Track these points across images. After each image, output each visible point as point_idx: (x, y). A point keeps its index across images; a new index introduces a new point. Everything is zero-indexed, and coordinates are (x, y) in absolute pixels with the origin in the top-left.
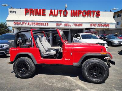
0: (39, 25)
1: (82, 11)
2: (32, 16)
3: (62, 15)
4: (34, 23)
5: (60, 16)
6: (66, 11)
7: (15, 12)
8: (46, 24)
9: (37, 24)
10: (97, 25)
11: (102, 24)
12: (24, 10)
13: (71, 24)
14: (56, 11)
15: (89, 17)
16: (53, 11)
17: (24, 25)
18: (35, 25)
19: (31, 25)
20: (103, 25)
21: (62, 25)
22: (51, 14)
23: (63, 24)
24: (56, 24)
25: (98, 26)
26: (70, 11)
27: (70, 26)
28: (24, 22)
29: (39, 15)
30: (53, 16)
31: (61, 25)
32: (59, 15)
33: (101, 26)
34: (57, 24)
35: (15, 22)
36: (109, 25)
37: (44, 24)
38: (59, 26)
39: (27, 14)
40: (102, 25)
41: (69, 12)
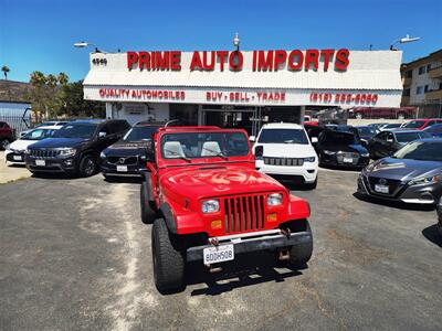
0: (161, 98)
1: (288, 53)
2: (145, 70)
3: (227, 65)
4: (149, 92)
5: (222, 70)
6: (237, 54)
7: (104, 62)
8: (177, 93)
9: (155, 95)
10: (334, 97)
11: (349, 92)
12: (126, 55)
13: (250, 95)
14: (209, 55)
15: (311, 71)
16: (201, 54)
17: (123, 98)
18: (149, 97)
19: (140, 97)
20: (354, 96)
21: (223, 97)
22: (197, 64)
23: (227, 93)
24: (204, 93)
25: (337, 101)
26: (252, 53)
27: (247, 100)
28: (124, 89)
29: (163, 70)
30: (201, 70)
31: (220, 96)
32: (217, 65)
33: (348, 101)
34: (209, 94)
35: (103, 89)
36: (376, 97)
37: (174, 95)
38: (215, 99)
39: (134, 65)
40: (350, 96)
41: (248, 57)
